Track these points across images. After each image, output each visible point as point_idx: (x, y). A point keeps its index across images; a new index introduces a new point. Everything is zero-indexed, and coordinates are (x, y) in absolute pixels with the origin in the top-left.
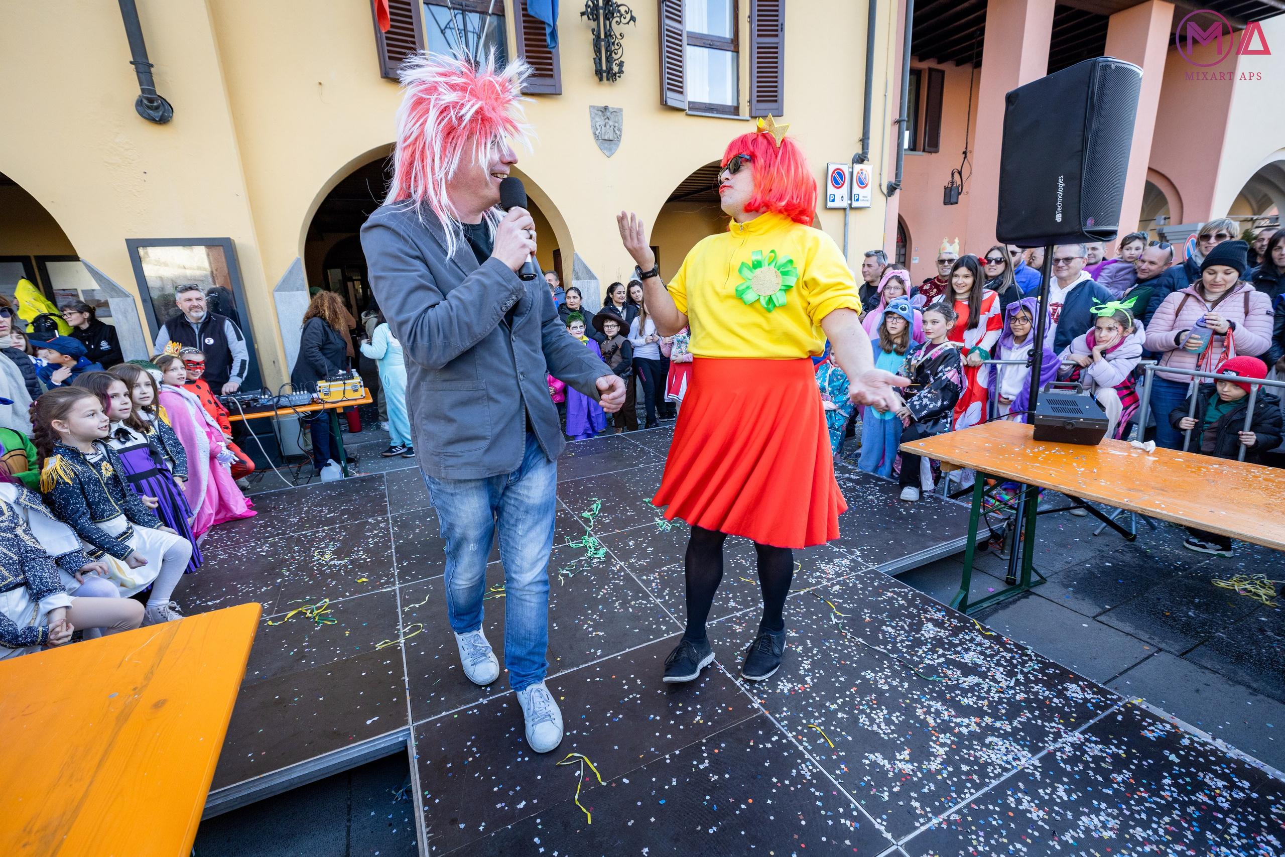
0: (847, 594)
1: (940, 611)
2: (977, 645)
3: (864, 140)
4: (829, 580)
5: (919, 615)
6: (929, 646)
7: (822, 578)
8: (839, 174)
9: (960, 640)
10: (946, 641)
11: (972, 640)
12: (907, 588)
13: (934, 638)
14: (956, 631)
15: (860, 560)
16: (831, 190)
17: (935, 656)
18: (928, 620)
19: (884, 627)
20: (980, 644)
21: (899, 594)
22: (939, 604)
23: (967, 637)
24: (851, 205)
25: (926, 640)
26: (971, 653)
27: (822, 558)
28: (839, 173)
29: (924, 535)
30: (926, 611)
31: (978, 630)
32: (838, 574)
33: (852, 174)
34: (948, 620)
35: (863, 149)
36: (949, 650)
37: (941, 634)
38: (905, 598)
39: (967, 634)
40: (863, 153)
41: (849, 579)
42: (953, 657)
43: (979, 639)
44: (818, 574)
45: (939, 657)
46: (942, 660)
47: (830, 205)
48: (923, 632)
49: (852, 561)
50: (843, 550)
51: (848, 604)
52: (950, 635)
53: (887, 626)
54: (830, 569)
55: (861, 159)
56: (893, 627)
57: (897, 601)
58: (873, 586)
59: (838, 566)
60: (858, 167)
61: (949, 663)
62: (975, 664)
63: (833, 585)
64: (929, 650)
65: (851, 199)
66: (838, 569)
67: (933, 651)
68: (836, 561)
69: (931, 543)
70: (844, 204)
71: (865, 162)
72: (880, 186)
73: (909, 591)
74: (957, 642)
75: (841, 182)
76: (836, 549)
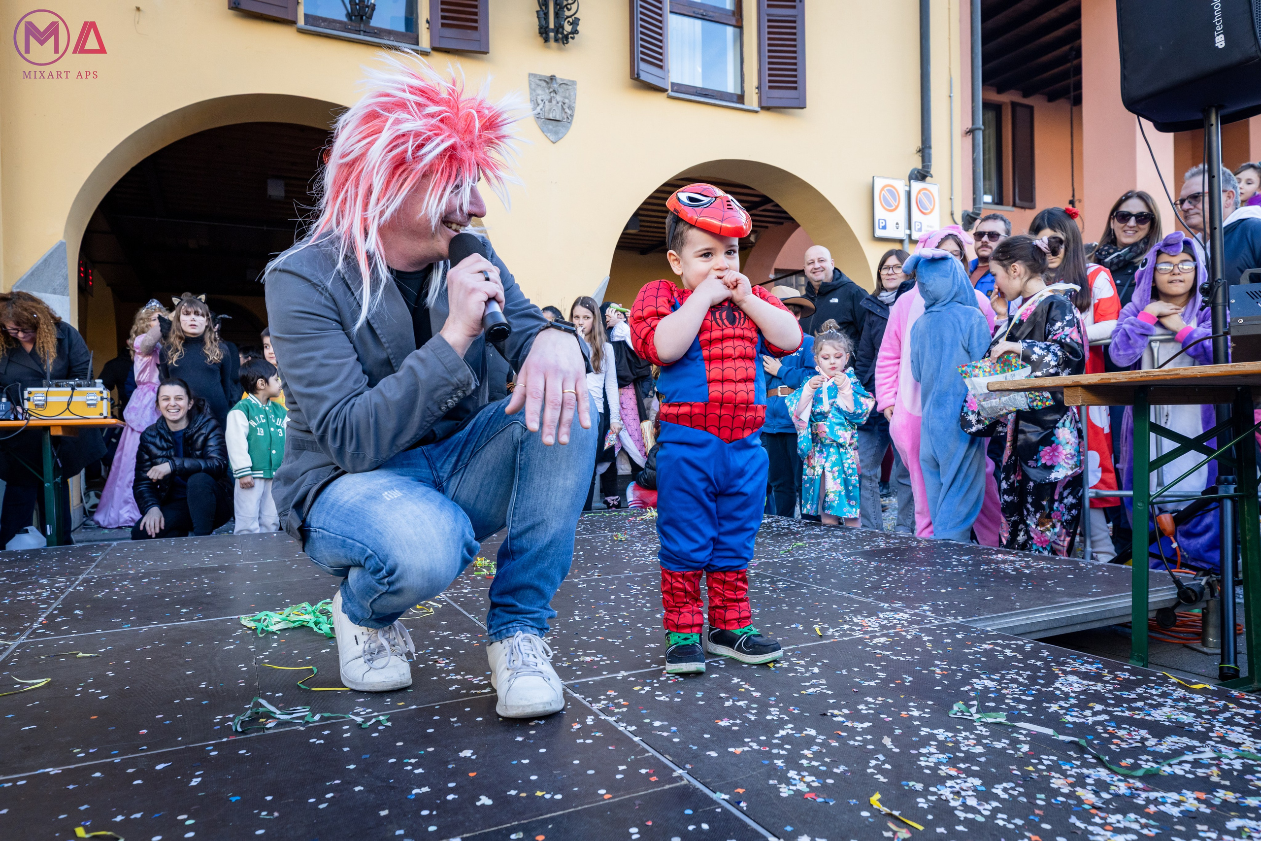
0: (899, 645)
1: (1091, 663)
2: (1176, 700)
3: (925, 150)
4: (865, 632)
5: (1048, 668)
6: (1073, 701)
7: (854, 630)
8: (889, 191)
9: (1138, 694)
10: (1107, 695)
11: (1164, 695)
12: (1022, 640)
13: (1083, 692)
14: (1127, 685)
15: (929, 613)
16: (880, 213)
17: (1088, 713)
18: (1065, 673)
19: (975, 680)
20: (1184, 699)
21: (1008, 646)
22: (1088, 657)
23: (1154, 692)
24: (910, 236)
25: (1067, 696)
26: (1166, 709)
27: (857, 612)
28: (893, 192)
29: (1049, 591)
30: (1064, 663)
31: (1173, 684)
32: (883, 627)
33: (909, 194)
34: (1109, 673)
35: (923, 161)
36: (1114, 706)
37: (1098, 688)
38: (1020, 649)
39: (1152, 688)
40: (923, 167)
41: (907, 632)
42: (1127, 714)
43: (1180, 693)
44: (846, 627)
45: (1095, 714)
46: (1105, 717)
47: (879, 233)
48: (1057, 685)
49: (916, 615)
50: (898, 605)
51: (904, 656)
52: (1115, 689)
53: (980, 679)
54: (873, 623)
55: (922, 175)
56: (993, 680)
57: (1002, 652)
58: (955, 640)
59: (887, 619)
60: (916, 186)
61: (1119, 722)
62: (1177, 722)
63: (872, 638)
64: (1072, 706)
65: (910, 228)
66: (886, 622)
67: (1083, 705)
68: (881, 615)
69: (1066, 599)
70: (902, 234)
71: (928, 179)
72: (952, 214)
73: (1025, 643)
74: (1133, 696)
75: (894, 204)
76: (882, 604)
